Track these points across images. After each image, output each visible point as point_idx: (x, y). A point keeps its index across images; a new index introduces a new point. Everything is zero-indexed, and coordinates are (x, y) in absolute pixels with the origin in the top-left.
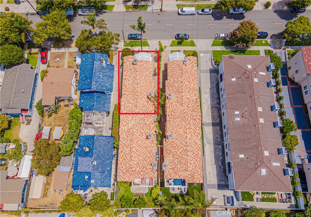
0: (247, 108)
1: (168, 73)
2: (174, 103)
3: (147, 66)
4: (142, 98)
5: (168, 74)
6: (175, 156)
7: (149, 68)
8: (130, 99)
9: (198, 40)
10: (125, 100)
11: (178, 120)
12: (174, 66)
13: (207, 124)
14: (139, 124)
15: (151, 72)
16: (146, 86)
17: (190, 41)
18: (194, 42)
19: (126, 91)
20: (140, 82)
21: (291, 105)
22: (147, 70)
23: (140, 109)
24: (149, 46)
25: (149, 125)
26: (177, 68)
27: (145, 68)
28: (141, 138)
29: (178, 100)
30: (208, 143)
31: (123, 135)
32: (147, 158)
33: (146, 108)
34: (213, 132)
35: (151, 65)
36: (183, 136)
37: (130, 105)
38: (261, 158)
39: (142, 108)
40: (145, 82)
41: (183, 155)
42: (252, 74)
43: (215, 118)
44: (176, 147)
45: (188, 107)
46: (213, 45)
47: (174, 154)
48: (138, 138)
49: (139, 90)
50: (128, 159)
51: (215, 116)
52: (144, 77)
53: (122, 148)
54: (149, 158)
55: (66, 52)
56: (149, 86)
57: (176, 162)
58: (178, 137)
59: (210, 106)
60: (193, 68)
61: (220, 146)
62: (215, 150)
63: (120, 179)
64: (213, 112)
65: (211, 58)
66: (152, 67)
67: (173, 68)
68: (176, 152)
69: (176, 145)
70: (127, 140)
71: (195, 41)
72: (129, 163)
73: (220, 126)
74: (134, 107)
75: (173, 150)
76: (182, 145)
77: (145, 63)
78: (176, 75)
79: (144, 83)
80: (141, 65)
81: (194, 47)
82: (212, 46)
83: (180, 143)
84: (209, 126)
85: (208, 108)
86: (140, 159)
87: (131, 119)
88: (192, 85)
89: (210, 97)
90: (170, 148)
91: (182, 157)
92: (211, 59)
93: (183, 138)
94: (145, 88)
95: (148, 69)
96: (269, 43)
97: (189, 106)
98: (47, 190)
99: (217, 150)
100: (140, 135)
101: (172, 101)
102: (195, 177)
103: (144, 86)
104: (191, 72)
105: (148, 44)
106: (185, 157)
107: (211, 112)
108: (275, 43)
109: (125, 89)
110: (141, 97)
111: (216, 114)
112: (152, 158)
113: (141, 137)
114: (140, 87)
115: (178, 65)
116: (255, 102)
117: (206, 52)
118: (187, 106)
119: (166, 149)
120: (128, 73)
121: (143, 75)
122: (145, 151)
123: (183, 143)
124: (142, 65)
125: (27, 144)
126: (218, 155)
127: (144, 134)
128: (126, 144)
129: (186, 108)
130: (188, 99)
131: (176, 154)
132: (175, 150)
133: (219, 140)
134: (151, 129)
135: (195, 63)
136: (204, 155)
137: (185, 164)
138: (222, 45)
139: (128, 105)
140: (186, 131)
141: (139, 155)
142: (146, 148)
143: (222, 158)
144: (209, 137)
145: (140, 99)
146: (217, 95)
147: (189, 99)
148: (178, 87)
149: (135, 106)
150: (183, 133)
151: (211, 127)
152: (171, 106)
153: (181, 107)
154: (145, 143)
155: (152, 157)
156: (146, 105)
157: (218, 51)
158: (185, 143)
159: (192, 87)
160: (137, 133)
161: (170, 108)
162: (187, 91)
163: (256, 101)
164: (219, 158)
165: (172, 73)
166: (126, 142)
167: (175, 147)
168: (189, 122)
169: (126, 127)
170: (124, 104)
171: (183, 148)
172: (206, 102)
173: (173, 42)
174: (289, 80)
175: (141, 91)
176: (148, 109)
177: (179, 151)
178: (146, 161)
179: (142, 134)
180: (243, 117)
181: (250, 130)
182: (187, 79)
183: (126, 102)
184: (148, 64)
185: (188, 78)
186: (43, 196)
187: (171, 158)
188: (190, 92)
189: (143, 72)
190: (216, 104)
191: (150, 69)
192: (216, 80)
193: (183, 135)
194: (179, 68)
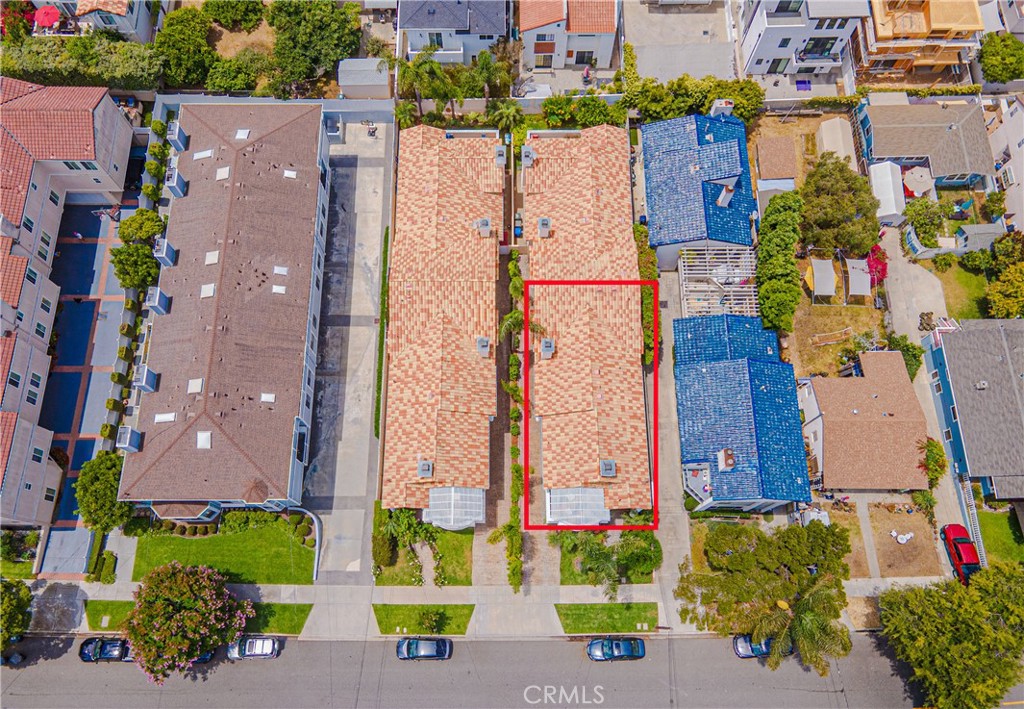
0: (247, 298)
1: (488, 444)
2: (471, 327)
3: (563, 467)
4: (573, 344)
5: (488, 438)
6: (471, 188)
7: (554, 458)
8: (612, 342)
9: (360, 637)
10: (630, 342)
11: (460, 269)
12: (467, 464)
13: (364, 321)
14: (578, 262)
15: (549, 447)
16: (562, 388)
17: (394, 632)
18: (380, 623)
19: (629, 374)
20: (583, 394)
21: (90, 374)
22: (563, 449)
23: (580, 303)
24: (555, 605)
25: (549, 258)
26: (456, 453)
27: (572, 457)
28: (570, 229)
29: (458, 340)
30: (369, 269)
31: (623, 238)
32: (549, 182)
33: (560, 307)
34: (351, 298)
35: (550, 472)
36: (447, 234)
37: (612, 321)
38: (241, 162)
39: (573, 307)
40: (567, 403)
41: (451, 187)
42: (202, 405)
43: (337, 341)
44: (467, 210)
45: (426, 311)
46: (304, 610)
47: (475, 193)
48: (577, 226)
49: (587, 365)
50: (604, 174)
51: (337, 347)
52: (571, 421)
53: (623, 206)
54: (543, 182)
55: (882, 576)
56: (554, 392)
57: (470, 173)
58: (461, 233)
59: (348, 379)
60: (398, 457)
61: (334, 259)
62: (350, 250)
63: (619, 133)
64: (343, 358)
65: (322, 553)
66: (546, 466)
67: (470, 456)
68: (467, 197)
69: (467, 215)
70: (610, 222)
71: (374, 633)
72: (600, 163)
73: (328, 317)
74: (600, 311)
75: (478, 204)
76: (452, 210)
77: (573, 477)
78: (462, 427)
79: (570, 396)
80: (586, 462)
81: (378, 602)
82: (311, 606)
83: (456, 216)
84: (359, 317)
85: (356, 371)
86: (568, 178)
87: (603, 271)
88: (407, 393)
89: (346, 408)
90: (486, 212)
91: (452, 182)
92: (323, 550)
93: (447, 228)
94: (566, 381)
95: (559, 455)
96: (85, 615)
97: (423, 316)
98: (807, 149)
99: (345, 249)
100: (574, 236)
101: (476, 336)
102: (420, 138)
103: (570, 387)
104: (407, 443)
105: (559, 615)
106: (445, 179)
107: (347, 358)
108: (63, 613)
109: (633, 381)
110: (578, 346)
111: (333, 354)
112: (537, 182)
113: (570, 233)
114: (583, 379)
115: (452, 466)
116: (218, 311)
117: (336, 577)
118: (429, 315)
119: (497, 212)
120: (627, 437)
121: (575, 427)
122: (557, 199)
123: (448, 216)
124: (581, 466)
125: (906, 259)
126: (344, 237)
127: (561, 240)
128: (613, 212)
129: (433, 310)
130: (423, 344)
131: (467, 194)
132: (471, 204)
133: (335, 278)
134: (543, 250)
135: (389, 481)
136: (385, 230)
137: (446, 163)
138: (269, 606)
139: (618, 320)
140: (439, 246)
141: (572, 184)
142: (554, 207)
143: (334, 229)
144: (363, 283)
145: (581, 337)
146: (319, 415)
147: (423, 341)
148: (457, 381)
149: (596, 316)
150: (446, 242)
151: (354, 312)
152: (482, 315)
153: (450, 313)
154: (557, 220)
155: (537, 186)
156: (561, 320)
157: (290, 580)
158: (444, 213)
159: (409, 388)
160: (582, 240)
161: (483, 307)
162: (428, 369)
163: (214, 313)
164: (343, 230)
165: (474, 440)
166: (613, 217)
167: (471, 210)
168: (427, 265)
169: (618, 254)
170: (632, 324)
171: (448, 202)
172: (361, 393)
173: (461, 629)
174: (68, 458)
175: (578, 364)
176: (554, 303)
177: (460, 199)
178: (552, 173)
179: (567, 241)
180: (264, 274)
181: (252, 236)
182: (425, 410)
183: (625, 333)
184: (559, 474)
185: (421, 416)
186: (813, 135)
187: (482, 183)
188: (418, 367)
189: (575, 436)
190: (327, 385)
191: (550, 456)
192: (314, 470)
193: (447, 236)
194: (448, 452)
